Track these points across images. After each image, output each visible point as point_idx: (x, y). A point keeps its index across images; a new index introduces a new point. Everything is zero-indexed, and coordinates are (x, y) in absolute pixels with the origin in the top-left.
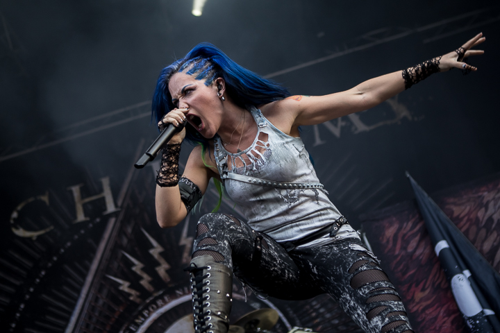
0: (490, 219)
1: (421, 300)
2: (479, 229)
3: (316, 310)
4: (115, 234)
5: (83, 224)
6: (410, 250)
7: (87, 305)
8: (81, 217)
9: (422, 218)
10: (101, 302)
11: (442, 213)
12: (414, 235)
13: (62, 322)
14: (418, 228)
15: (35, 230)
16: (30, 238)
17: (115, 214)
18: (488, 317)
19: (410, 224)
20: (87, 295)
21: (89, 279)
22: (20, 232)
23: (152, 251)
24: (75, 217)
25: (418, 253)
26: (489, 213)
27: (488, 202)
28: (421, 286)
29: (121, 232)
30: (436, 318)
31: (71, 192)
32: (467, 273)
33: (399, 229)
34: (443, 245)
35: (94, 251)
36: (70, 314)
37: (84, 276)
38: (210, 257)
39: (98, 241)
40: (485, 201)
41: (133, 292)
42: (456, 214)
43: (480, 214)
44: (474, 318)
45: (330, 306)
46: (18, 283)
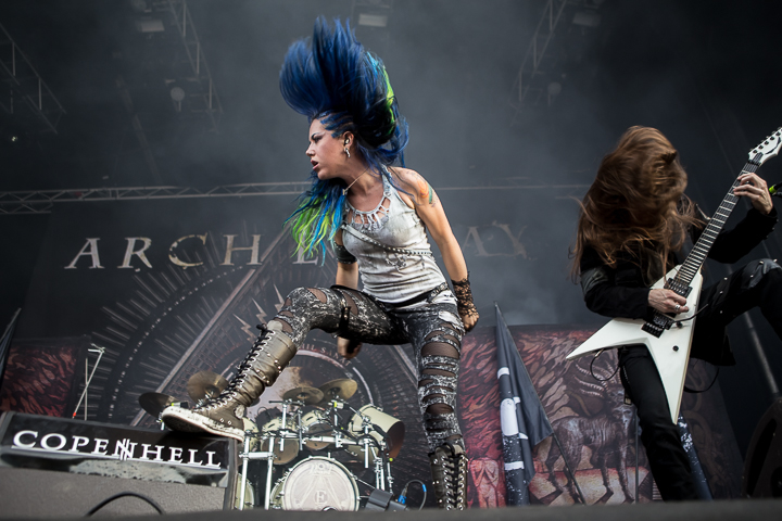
0: (553, 361)
1: (474, 411)
2: (540, 367)
3: (398, 393)
4: (251, 283)
5: (228, 268)
6: (478, 368)
7: (211, 333)
8: (227, 262)
9: (496, 344)
10: (223, 335)
11: (514, 345)
12: (486, 357)
13: (187, 343)
14: (491, 351)
15: (188, 262)
16: (181, 267)
17: (256, 267)
18: (520, 440)
19: (485, 346)
20: (213, 326)
21: (219, 313)
22: (175, 260)
23: (276, 306)
24: (223, 261)
25: (484, 372)
26: (553, 355)
27: (555, 346)
28: (478, 400)
29: (257, 283)
30: (481, 429)
31: (226, 238)
32: (517, 400)
33: (476, 348)
34: (505, 371)
35: (230, 293)
36: (195, 338)
37: (215, 311)
38: (280, 325)
39: (235, 286)
40: (553, 345)
41: (251, 335)
42: (525, 349)
43: (545, 354)
44: (509, 438)
45: (410, 392)
46: (161, 301)
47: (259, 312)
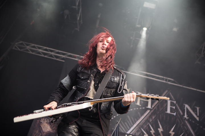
8: (138, 104)
17: (150, 110)
21: (135, 125)
47: (151, 130)
